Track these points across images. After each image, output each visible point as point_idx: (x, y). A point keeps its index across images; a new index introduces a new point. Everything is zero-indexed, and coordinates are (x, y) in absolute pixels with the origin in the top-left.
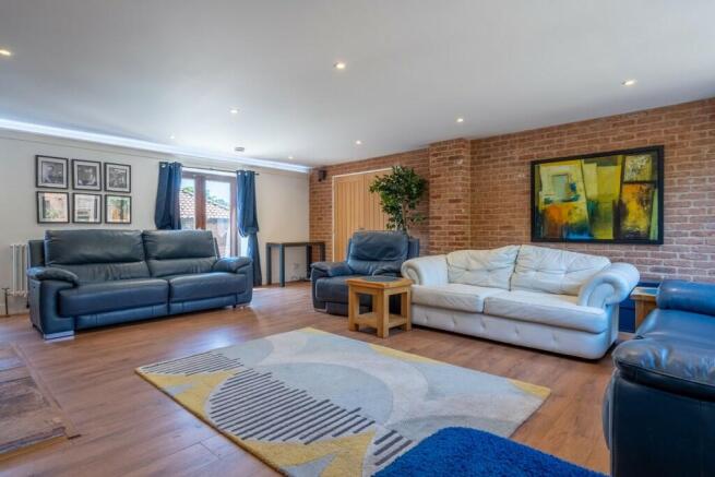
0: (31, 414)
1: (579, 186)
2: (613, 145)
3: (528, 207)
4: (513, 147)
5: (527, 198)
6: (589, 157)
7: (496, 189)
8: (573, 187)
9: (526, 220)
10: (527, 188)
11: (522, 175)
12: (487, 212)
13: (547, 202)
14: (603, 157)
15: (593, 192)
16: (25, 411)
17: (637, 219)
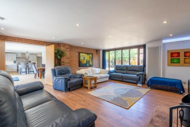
0: (161, 111)
1: (85, 58)
2: (89, 52)
3: (78, 60)
4: (76, 49)
5: (78, 59)
6: (86, 53)
7: (73, 56)
8: (84, 58)
9: (78, 63)
10: (78, 57)
11: (77, 54)
12: (71, 61)
13: (81, 60)
14: (88, 54)
15: (87, 59)
16: (161, 112)
17: (91, 63)
